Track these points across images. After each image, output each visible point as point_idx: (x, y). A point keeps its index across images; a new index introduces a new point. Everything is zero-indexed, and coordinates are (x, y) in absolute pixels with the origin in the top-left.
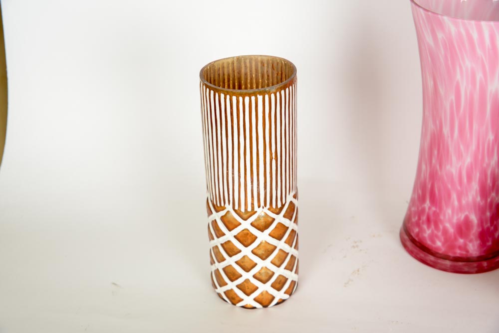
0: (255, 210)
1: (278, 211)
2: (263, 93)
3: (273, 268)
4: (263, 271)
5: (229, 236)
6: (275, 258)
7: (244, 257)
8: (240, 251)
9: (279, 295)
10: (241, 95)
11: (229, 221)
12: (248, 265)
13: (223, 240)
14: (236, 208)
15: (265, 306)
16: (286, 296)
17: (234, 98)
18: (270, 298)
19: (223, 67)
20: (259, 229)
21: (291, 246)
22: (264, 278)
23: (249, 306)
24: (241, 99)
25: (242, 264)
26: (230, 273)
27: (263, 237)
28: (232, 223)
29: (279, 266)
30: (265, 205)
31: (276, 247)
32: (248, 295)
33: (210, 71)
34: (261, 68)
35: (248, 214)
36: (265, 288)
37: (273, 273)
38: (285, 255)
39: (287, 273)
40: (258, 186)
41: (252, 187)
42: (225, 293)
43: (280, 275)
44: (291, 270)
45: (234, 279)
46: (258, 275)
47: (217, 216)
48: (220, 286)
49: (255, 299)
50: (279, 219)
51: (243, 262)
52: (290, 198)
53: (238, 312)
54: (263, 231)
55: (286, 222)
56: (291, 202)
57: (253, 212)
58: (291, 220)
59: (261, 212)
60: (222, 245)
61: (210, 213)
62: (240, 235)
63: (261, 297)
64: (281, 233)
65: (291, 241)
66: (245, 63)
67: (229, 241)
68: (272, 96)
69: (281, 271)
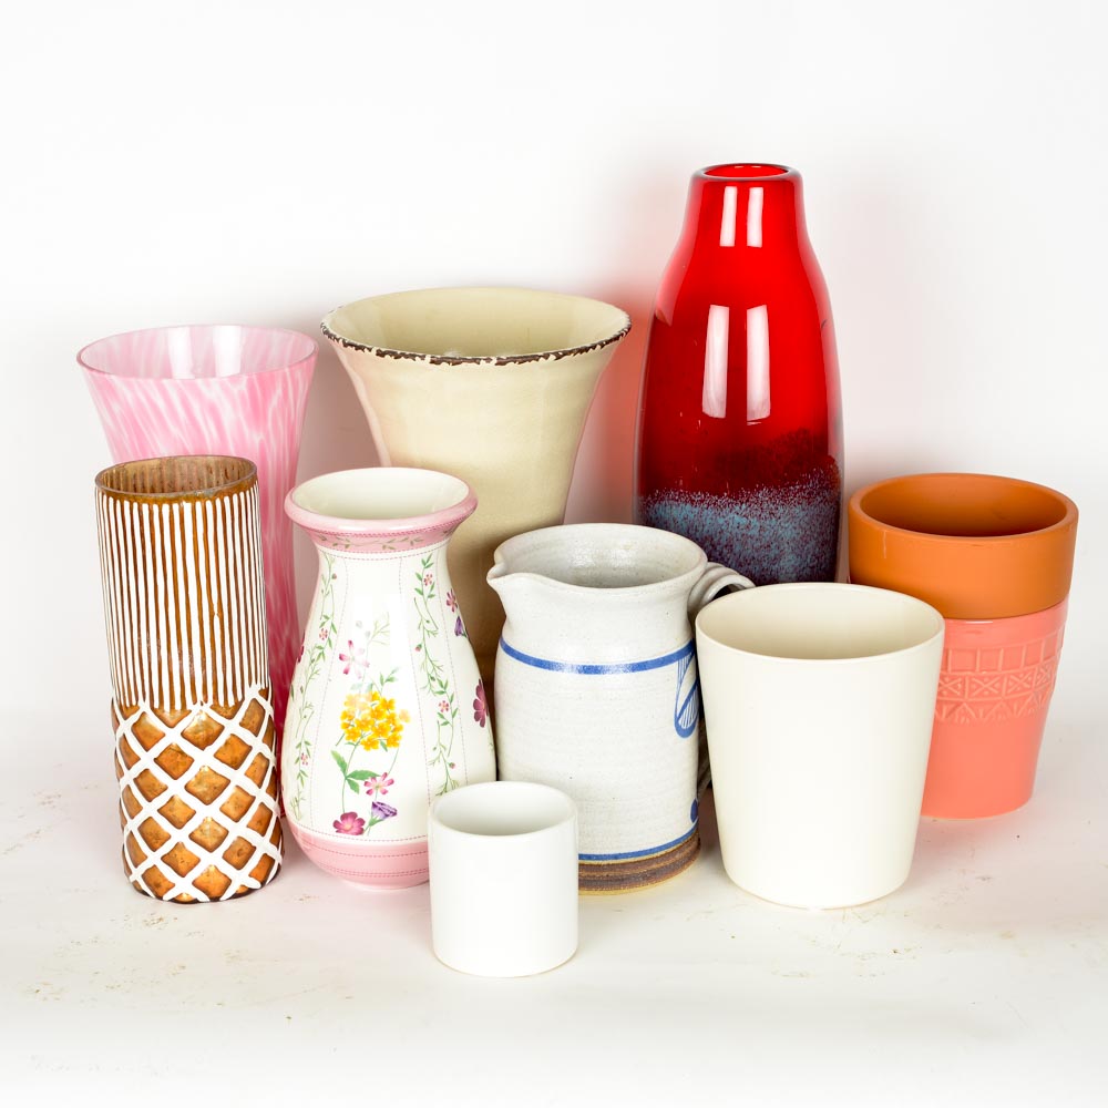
0: (188, 708)
1: (229, 713)
2: (193, 499)
3: (226, 822)
4: (207, 827)
5: (146, 760)
6: (228, 802)
7: (172, 798)
8: (166, 789)
9: (241, 878)
10: (156, 501)
11: (145, 733)
12: (179, 814)
13: (137, 770)
14: (156, 705)
15: (215, 899)
16: (255, 884)
17: (145, 507)
18: (222, 881)
19: (143, 474)
20: (197, 745)
21: (260, 786)
22: (211, 842)
23: (185, 898)
24: (155, 508)
25: (170, 814)
26: (151, 834)
27: (204, 759)
28: (150, 737)
29: (237, 820)
30: (206, 702)
31: (228, 782)
32: (183, 875)
33: (118, 478)
34: (208, 477)
35: (178, 714)
36: (212, 861)
37: (227, 833)
38: (248, 799)
39: (253, 837)
40: (190, 664)
41: (181, 665)
42: (143, 876)
43: (240, 838)
44: (263, 834)
45: (157, 845)
46: (198, 835)
47: (126, 726)
48: (136, 866)
49: (194, 883)
50: (233, 727)
51: (171, 810)
52: (253, 692)
53: (165, 908)
54: (203, 749)
55: (246, 736)
56: (254, 700)
57: (185, 712)
58: (256, 734)
59: (200, 713)
60: (135, 780)
61: (117, 723)
62: (164, 756)
63: (205, 878)
64: (238, 755)
65: (258, 774)
66: (180, 467)
67: (146, 771)
68: (209, 505)
69: (240, 830)
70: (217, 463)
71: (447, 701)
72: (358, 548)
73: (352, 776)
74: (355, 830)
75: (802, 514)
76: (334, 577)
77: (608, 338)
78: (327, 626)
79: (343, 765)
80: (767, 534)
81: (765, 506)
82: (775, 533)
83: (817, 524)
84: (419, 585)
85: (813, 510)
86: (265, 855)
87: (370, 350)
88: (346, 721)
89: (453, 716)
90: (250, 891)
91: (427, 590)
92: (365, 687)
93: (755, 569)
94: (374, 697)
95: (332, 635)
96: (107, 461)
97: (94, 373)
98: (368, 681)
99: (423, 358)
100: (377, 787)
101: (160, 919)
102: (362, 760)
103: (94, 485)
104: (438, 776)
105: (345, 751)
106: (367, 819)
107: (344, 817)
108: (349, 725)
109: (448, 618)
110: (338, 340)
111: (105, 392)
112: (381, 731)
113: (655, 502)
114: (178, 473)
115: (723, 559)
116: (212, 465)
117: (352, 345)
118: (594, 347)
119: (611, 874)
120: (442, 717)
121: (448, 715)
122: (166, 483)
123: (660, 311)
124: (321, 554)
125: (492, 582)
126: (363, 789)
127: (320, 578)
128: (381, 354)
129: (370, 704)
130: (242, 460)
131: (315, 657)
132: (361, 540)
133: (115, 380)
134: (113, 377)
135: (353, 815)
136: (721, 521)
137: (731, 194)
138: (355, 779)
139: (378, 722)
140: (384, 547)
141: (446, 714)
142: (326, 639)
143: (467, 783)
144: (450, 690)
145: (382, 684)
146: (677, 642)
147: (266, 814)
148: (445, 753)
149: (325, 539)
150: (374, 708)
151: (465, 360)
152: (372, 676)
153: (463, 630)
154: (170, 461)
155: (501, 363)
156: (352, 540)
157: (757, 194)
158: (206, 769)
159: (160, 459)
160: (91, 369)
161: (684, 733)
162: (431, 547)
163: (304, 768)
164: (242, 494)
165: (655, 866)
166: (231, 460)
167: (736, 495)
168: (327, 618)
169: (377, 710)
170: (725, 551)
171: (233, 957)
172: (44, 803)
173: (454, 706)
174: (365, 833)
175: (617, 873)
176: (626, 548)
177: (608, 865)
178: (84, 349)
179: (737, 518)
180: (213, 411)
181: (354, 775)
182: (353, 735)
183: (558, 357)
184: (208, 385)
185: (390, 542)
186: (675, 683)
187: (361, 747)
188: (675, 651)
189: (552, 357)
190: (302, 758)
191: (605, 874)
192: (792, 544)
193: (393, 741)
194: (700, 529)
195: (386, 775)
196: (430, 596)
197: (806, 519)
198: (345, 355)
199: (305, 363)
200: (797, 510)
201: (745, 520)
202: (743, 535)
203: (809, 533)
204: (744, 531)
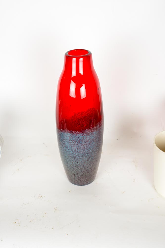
81: (87, 133)
82: (89, 138)
85: (97, 132)
113: (61, 131)
137: (74, 60)
157: (81, 59)
167: (80, 131)
179: (81, 136)
192: (93, 140)
200: (94, 133)
201: (82, 136)
202: (82, 140)
203: (97, 137)
204: (82, 139)
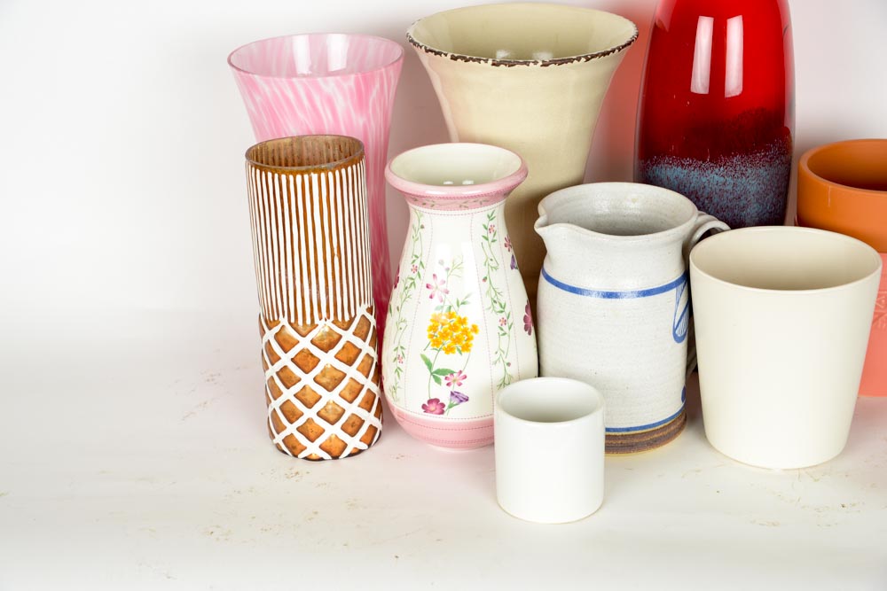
0: (316, 323)
1: (345, 326)
2: (319, 171)
3: (343, 404)
4: (330, 407)
5: (285, 359)
6: (344, 389)
7: (304, 387)
8: (300, 380)
9: (354, 443)
10: (291, 173)
11: (284, 340)
12: (309, 398)
13: (278, 366)
14: (293, 320)
15: (335, 458)
16: (363, 446)
17: (284, 177)
18: (341, 445)
19: (279, 149)
20: (322, 349)
21: (367, 377)
22: (332, 417)
23: (314, 457)
24: (291, 177)
25: (303, 398)
26: (289, 412)
27: (328, 359)
28: (288, 342)
29: (351, 402)
30: (329, 318)
31: (345, 375)
32: (312, 441)
33: (261, 152)
34: (327, 151)
35: (308, 328)
36: (333, 431)
37: (344, 411)
38: (359, 387)
39: (363, 413)
40: (317, 291)
41: (311, 292)
42: (283, 441)
43: (353, 414)
44: (369, 411)
45: (293, 419)
46: (323, 413)
47: (270, 335)
48: (278, 433)
49: (321, 447)
50: (348, 336)
51: (304, 395)
52: (362, 310)
53: (299, 464)
54: (326, 352)
55: (358, 342)
56: (363, 316)
57: (314, 325)
58: (364, 340)
59: (324, 326)
60: (278, 373)
61: (263, 332)
62: (298, 357)
63: (328, 444)
64: (352, 356)
65: (366, 369)
66: (306, 144)
67: (285, 367)
68: (330, 174)
69: (353, 409)
70: (333, 141)
71: (506, 318)
72: (441, 207)
73: (436, 372)
74: (438, 411)
75: (765, 173)
76: (422, 227)
77: (624, 44)
78: (417, 263)
79: (429, 365)
80: (739, 190)
81: (738, 168)
82: (745, 188)
83: (775, 181)
84: (485, 233)
85: (773, 171)
86: (371, 426)
87: (446, 55)
88: (432, 333)
89: (510, 328)
90: (360, 451)
91: (491, 236)
92: (445, 308)
93: (729, 215)
94: (451, 316)
95: (421, 270)
96: (252, 141)
97: (242, 73)
98: (447, 304)
99: (486, 61)
100: (454, 381)
101: (297, 473)
102: (443, 361)
103: (244, 159)
104: (498, 373)
105: (431, 354)
106: (447, 404)
107: (430, 401)
108: (434, 336)
109: (505, 256)
110: (421, 47)
111: (249, 88)
112: (457, 340)
113: (653, 165)
114: (304, 148)
115: (704, 207)
116: (330, 142)
117: (432, 51)
118: (613, 51)
119: (624, 442)
120: (502, 329)
121: (505, 328)
122: (296, 155)
123: (659, 21)
124: (412, 210)
125: (539, 231)
126: (444, 382)
127: (410, 228)
128: (454, 58)
129: (449, 321)
130: (353, 139)
131: (408, 285)
132: (442, 201)
133: (257, 77)
134: (256, 76)
135: (437, 401)
136: (704, 180)
138: (437, 375)
139: (455, 334)
140: (461, 206)
141: (504, 327)
142: (416, 273)
143: (520, 379)
144: (507, 310)
145: (458, 305)
146: (675, 273)
147: (372, 396)
148: (504, 356)
149: (416, 200)
150: (452, 323)
151: (519, 63)
152: (451, 300)
153: (516, 265)
154: (299, 139)
155: (545, 65)
156: (437, 201)
158: (329, 366)
159: (292, 137)
160: (238, 69)
161: (678, 340)
162: (494, 206)
163: (400, 365)
164: (354, 166)
165: (656, 436)
166: (342, 139)
167: (715, 160)
168: (417, 257)
169: (454, 325)
170: (706, 202)
171: (351, 505)
172: (208, 380)
173: (510, 321)
174: (445, 414)
175: (628, 441)
176: (634, 201)
177: (622, 436)
178: (232, 54)
179: (716, 177)
180: (330, 101)
181: (438, 372)
182: (436, 343)
183: (588, 60)
184: (326, 82)
185: (465, 203)
186: (674, 303)
187: (442, 352)
188: (674, 280)
189: (583, 60)
190: (398, 358)
191: (620, 442)
192: (756, 196)
193: (466, 348)
194: (688, 185)
195: (461, 372)
196: (493, 241)
197: (768, 177)
198: (426, 59)
199: (396, 64)
200: (762, 171)
201: (722, 179)
202: (720, 190)
203: (769, 187)
204: (721, 187)
